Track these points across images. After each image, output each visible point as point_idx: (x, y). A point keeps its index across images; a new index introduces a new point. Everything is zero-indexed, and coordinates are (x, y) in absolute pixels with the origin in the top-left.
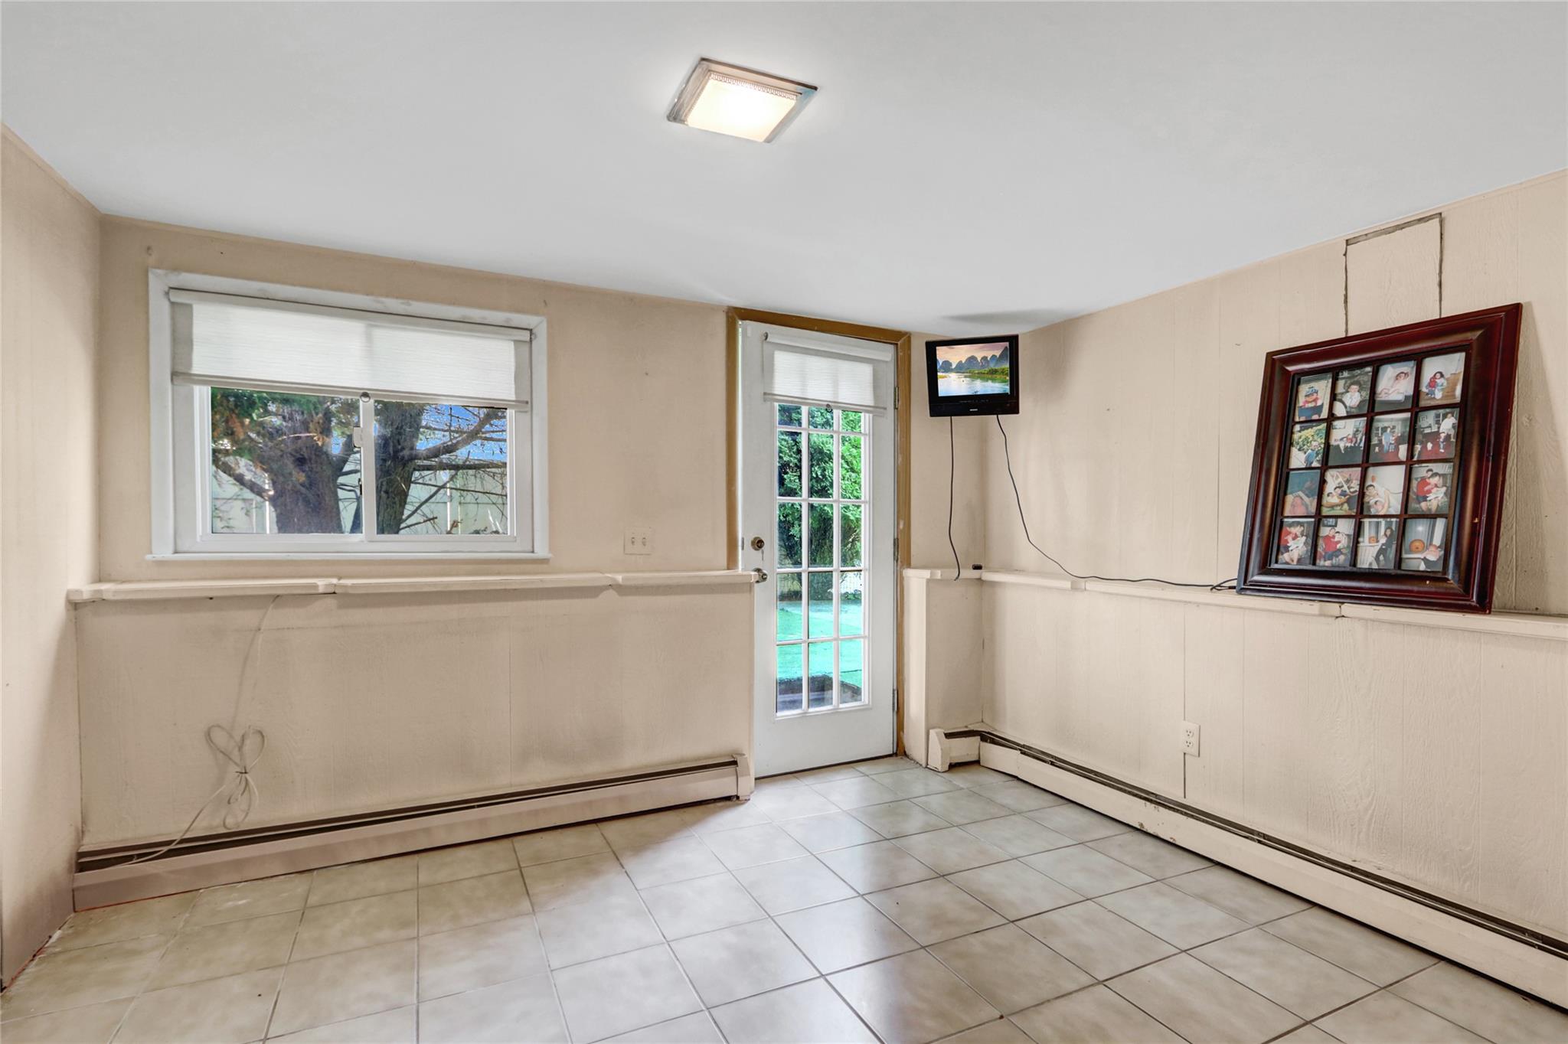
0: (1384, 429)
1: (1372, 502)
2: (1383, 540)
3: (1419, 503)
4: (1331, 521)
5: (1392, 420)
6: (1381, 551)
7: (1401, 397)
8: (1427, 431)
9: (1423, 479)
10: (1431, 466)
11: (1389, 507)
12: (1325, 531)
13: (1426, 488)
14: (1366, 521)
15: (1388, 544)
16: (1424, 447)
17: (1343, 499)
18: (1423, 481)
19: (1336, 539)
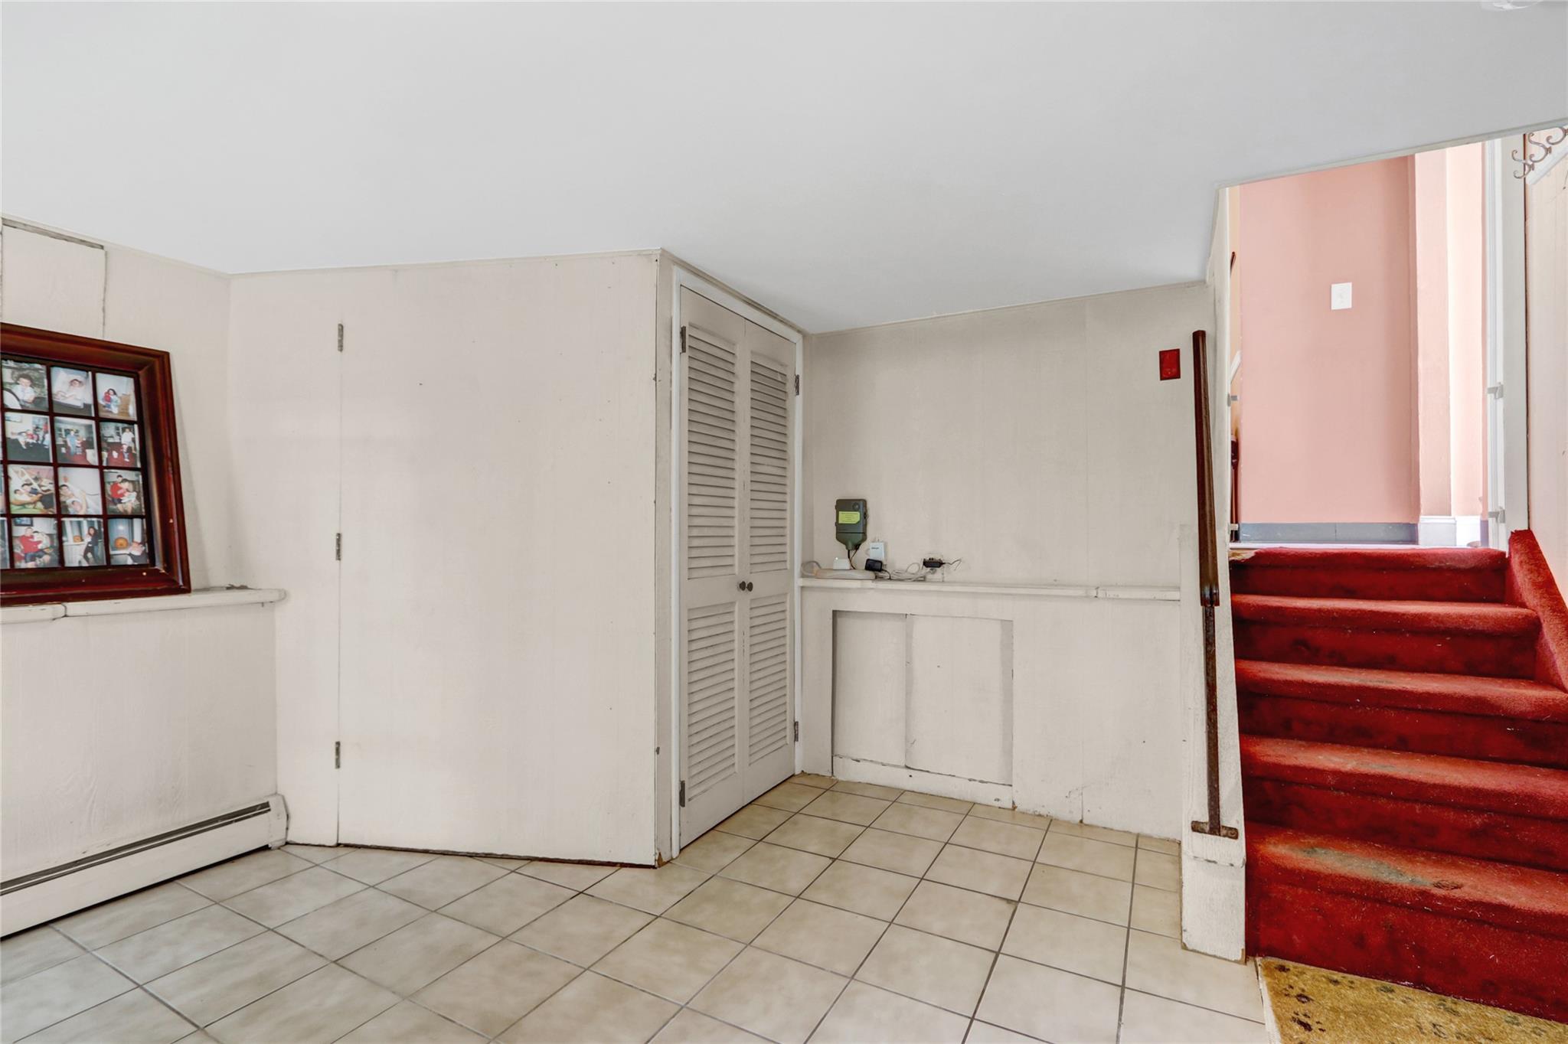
0: (68, 432)
1: (69, 502)
2: (88, 539)
3: (116, 504)
4: (26, 520)
5: (74, 424)
6: (88, 550)
7: (79, 404)
8: (110, 440)
9: (115, 484)
10: (120, 472)
11: (88, 507)
12: (19, 531)
13: (119, 492)
14: (66, 520)
15: (94, 542)
16: (110, 455)
17: (35, 497)
18: (115, 486)
19: (36, 539)
